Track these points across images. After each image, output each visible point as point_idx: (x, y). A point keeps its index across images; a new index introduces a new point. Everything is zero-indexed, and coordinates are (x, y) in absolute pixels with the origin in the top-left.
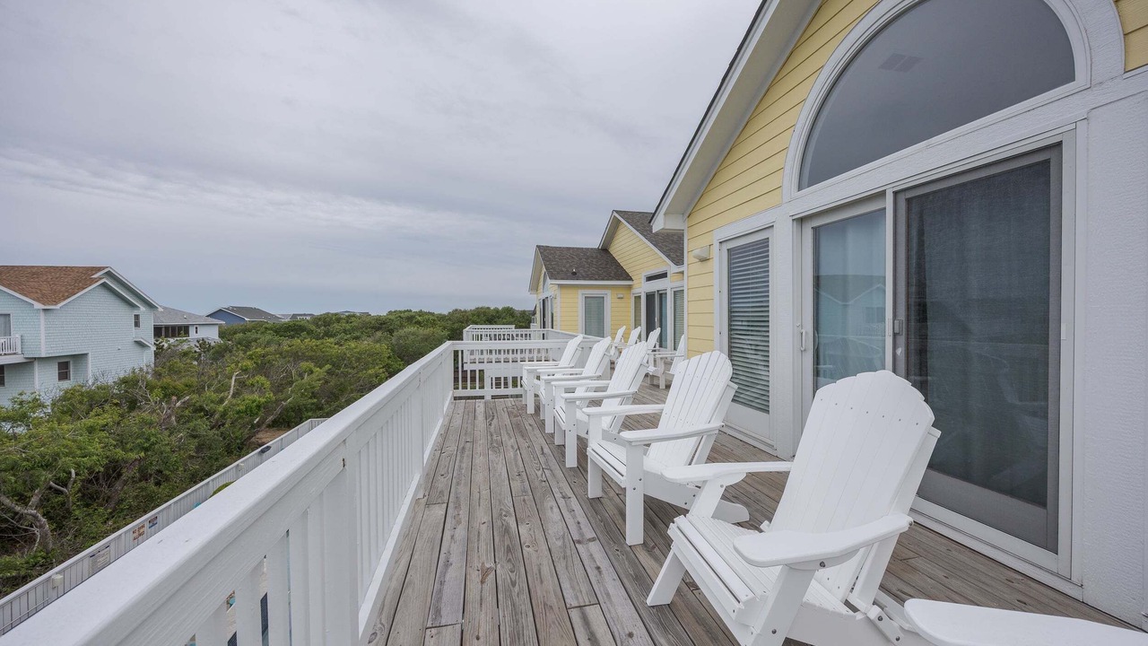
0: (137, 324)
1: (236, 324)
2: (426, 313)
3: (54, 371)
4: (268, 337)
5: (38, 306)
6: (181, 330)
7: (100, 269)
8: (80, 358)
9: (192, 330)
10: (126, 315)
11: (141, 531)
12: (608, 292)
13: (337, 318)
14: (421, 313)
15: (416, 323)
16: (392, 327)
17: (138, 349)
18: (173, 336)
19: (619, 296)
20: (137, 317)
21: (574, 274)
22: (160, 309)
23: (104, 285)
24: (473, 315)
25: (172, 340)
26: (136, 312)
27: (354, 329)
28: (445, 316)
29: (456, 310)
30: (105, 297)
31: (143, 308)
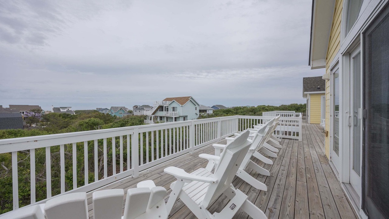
0: (196, 109)
1: (217, 110)
2: (271, 106)
3: (183, 119)
4: (221, 113)
5: (181, 105)
6: (205, 111)
7: (190, 97)
8: (187, 116)
9: (207, 111)
10: (194, 107)
13: (240, 108)
14: (268, 106)
15: (265, 110)
16: (256, 111)
17: (196, 115)
18: (204, 112)
20: (196, 108)
21: (319, 88)
22: (200, 106)
23: (190, 100)
24: (289, 107)
25: (203, 113)
26: (196, 107)
27: (244, 111)
28: (278, 107)
29: (283, 105)
30: (190, 103)
31: (197, 106)
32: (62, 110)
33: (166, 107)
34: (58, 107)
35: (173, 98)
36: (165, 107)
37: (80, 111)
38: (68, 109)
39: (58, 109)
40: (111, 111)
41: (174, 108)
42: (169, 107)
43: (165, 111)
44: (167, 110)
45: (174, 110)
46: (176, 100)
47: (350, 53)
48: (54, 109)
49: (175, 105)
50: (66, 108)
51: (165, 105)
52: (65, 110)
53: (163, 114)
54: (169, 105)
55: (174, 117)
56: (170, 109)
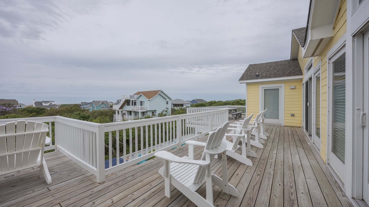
0: (167, 103)
3: (151, 113)
5: (147, 99)
7: (160, 91)
8: (155, 111)
9: (184, 105)
10: (164, 101)
11: (128, 158)
12: (283, 85)
18: (179, 106)
19: (291, 87)
21: (258, 76)
22: (172, 100)
23: (160, 94)
30: (160, 97)
31: (168, 100)
32: (44, 104)
33: (134, 101)
34: (41, 101)
35: (142, 92)
36: (132, 101)
37: (66, 105)
38: (51, 103)
39: (40, 103)
40: (92, 105)
41: (141, 102)
42: (137, 101)
43: (132, 105)
44: (135, 104)
45: (141, 105)
46: (143, 94)
47: (363, 33)
48: (36, 103)
49: (143, 98)
50: (48, 102)
51: (131, 99)
52: (48, 104)
53: (130, 108)
54: (137, 99)
55: (140, 111)
56: (138, 103)
